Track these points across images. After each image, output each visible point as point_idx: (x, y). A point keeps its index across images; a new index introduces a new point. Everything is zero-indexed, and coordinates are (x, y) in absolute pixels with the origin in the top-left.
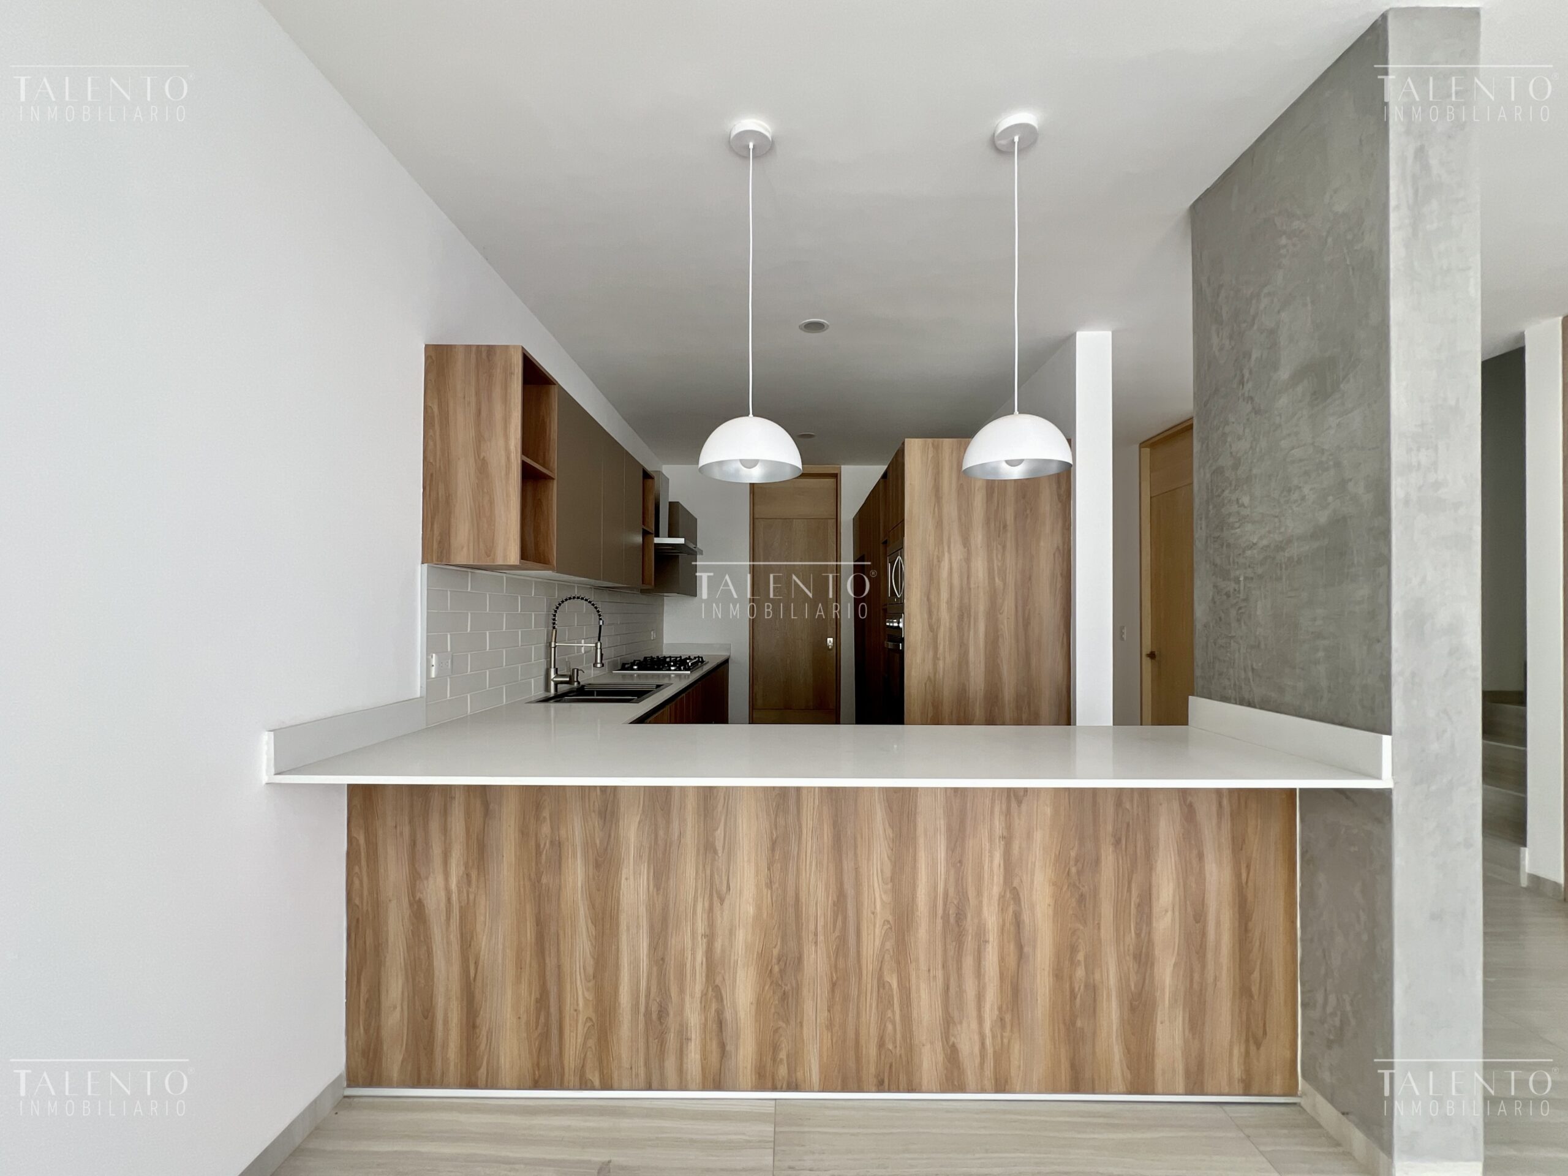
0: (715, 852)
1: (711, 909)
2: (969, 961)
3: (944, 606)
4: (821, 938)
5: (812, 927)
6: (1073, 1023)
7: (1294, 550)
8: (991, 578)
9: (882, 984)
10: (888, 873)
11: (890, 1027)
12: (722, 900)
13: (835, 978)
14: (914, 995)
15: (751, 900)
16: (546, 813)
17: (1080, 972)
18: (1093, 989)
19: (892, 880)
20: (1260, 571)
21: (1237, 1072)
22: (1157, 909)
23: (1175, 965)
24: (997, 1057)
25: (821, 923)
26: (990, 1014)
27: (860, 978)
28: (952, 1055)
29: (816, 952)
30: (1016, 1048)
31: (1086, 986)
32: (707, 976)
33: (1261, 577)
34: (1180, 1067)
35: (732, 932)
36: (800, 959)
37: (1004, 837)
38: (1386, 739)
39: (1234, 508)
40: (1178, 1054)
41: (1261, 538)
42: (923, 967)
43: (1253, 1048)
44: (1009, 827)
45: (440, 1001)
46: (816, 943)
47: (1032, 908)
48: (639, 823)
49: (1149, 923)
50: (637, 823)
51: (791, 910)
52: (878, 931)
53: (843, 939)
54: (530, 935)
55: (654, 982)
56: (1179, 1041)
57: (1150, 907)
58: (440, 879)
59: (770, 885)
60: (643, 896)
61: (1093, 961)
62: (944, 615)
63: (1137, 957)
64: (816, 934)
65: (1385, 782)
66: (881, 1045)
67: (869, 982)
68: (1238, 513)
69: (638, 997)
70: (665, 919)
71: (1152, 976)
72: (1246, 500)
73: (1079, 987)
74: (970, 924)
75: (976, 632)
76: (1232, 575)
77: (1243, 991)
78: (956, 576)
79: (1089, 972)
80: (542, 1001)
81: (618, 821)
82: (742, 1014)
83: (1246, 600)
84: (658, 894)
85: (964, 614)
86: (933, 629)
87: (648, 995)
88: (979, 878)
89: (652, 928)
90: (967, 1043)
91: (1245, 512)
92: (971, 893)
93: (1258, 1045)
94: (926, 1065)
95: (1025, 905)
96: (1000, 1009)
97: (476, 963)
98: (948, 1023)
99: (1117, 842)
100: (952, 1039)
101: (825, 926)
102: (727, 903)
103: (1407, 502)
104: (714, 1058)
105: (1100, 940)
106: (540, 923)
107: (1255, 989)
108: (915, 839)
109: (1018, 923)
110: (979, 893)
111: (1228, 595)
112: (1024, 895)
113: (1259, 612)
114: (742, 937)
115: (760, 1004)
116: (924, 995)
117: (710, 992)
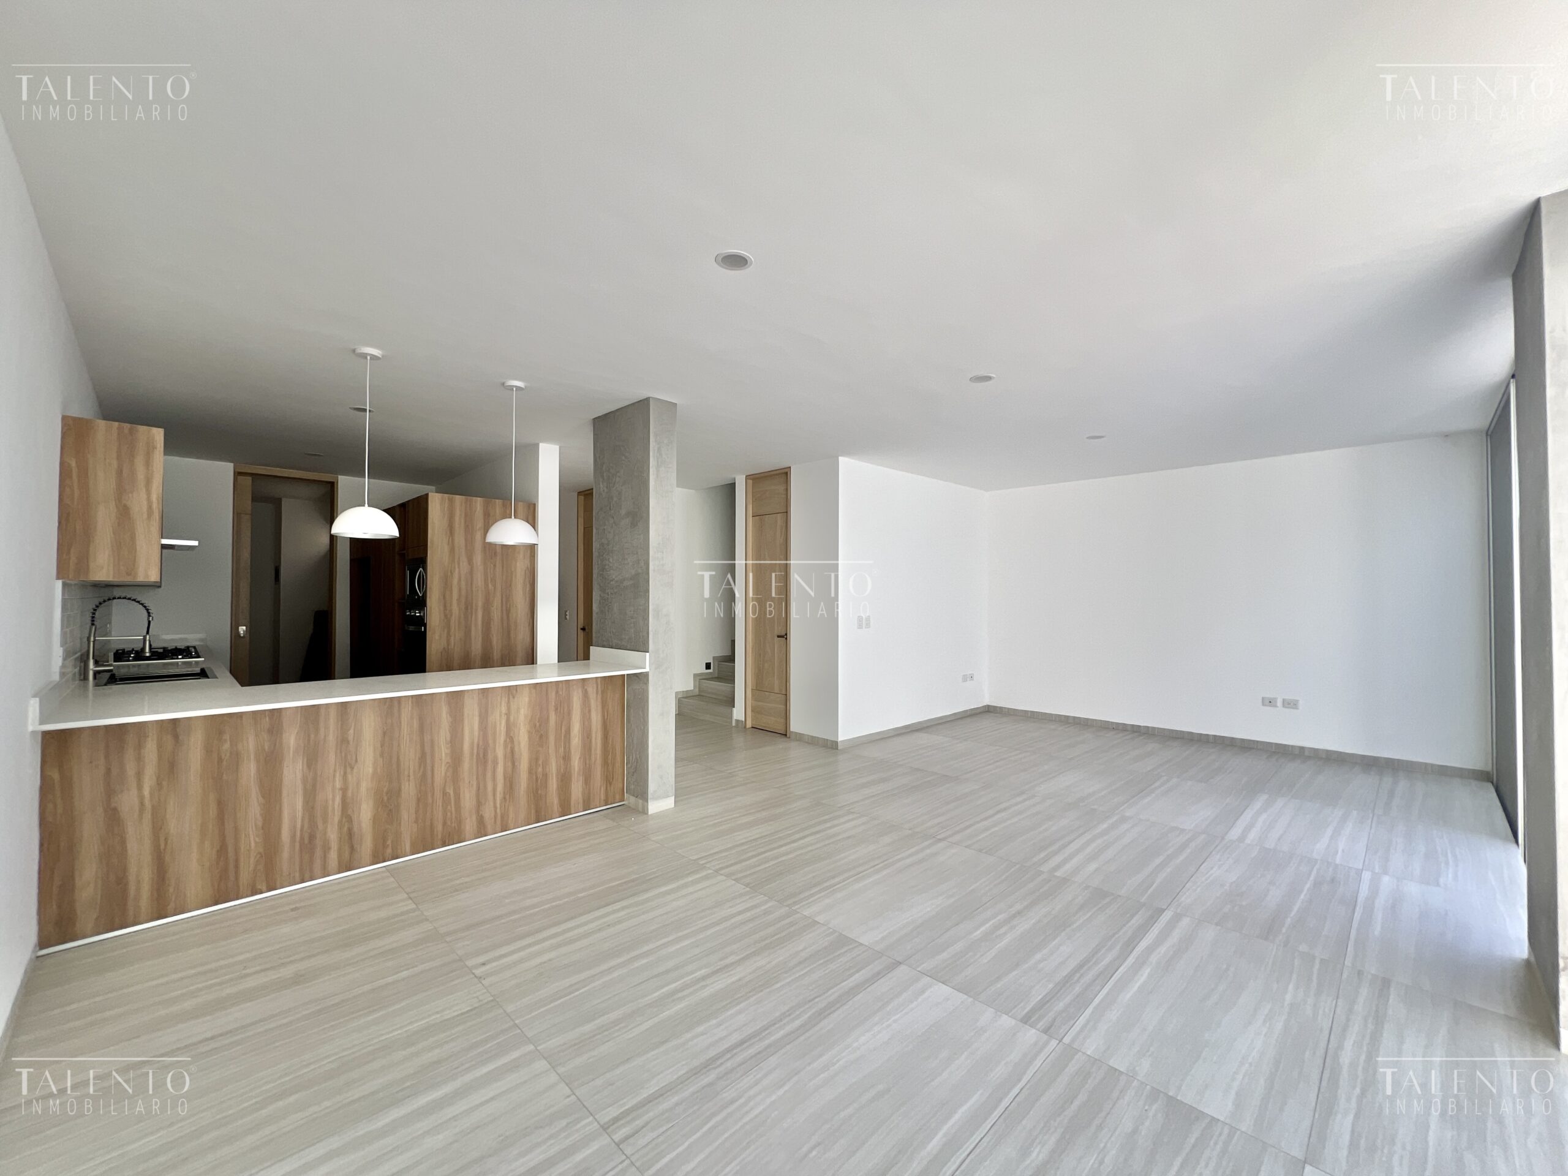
0: (348, 742)
1: (345, 773)
2: (489, 775)
3: (455, 602)
4: (412, 777)
5: (406, 773)
6: (537, 792)
7: (626, 583)
8: (486, 584)
9: (445, 794)
10: (449, 739)
11: (449, 814)
12: (352, 768)
13: (419, 796)
14: (461, 796)
15: (371, 766)
16: (227, 737)
17: (540, 769)
18: (545, 776)
19: (451, 742)
20: (615, 591)
21: (603, 797)
22: (572, 735)
23: (580, 758)
24: (502, 817)
25: (411, 771)
26: (499, 796)
27: (433, 794)
28: (481, 821)
29: (409, 784)
30: (511, 809)
31: (543, 775)
32: (342, 810)
33: (615, 593)
34: (581, 801)
35: (358, 784)
36: (400, 790)
37: (506, 714)
38: (648, 654)
39: (607, 562)
40: (580, 796)
41: (616, 577)
42: (467, 781)
43: (608, 785)
44: (509, 709)
45: (133, 870)
46: (409, 780)
47: (519, 743)
48: (297, 733)
49: (569, 743)
50: (295, 733)
51: (394, 766)
52: (443, 769)
53: (424, 775)
54: (213, 811)
55: (306, 821)
56: (581, 789)
57: (570, 736)
58: (134, 792)
59: (382, 755)
60: (299, 775)
61: (546, 763)
62: (455, 608)
63: (564, 758)
64: (409, 776)
65: (647, 670)
66: (445, 824)
67: (438, 794)
68: (608, 565)
69: (295, 832)
70: (314, 786)
71: (570, 764)
72: (611, 560)
73: (540, 776)
74: (490, 757)
75: (476, 619)
76: (607, 591)
77: (605, 763)
78: (463, 583)
79: (544, 768)
80: (222, 850)
81: (282, 734)
82: (364, 825)
83: (611, 603)
84: (310, 772)
85: (468, 608)
86: (447, 617)
87: (302, 830)
88: (495, 733)
89: (305, 790)
90: (488, 813)
91: (611, 565)
92: (490, 742)
93: (610, 784)
94: (468, 828)
95: (516, 743)
96: (504, 793)
97: (166, 840)
98: (479, 805)
99: (556, 709)
100: (481, 813)
101: (414, 772)
102: (355, 770)
103: (654, 571)
104: (347, 854)
105: (549, 754)
106: (221, 804)
107: (609, 762)
108: (463, 720)
109: (512, 752)
110: (495, 742)
111: (605, 600)
112: (515, 740)
113: (615, 608)
114: (364, 786)
115: (375, 820)
116: (467, 795)
117: (344, 820)
